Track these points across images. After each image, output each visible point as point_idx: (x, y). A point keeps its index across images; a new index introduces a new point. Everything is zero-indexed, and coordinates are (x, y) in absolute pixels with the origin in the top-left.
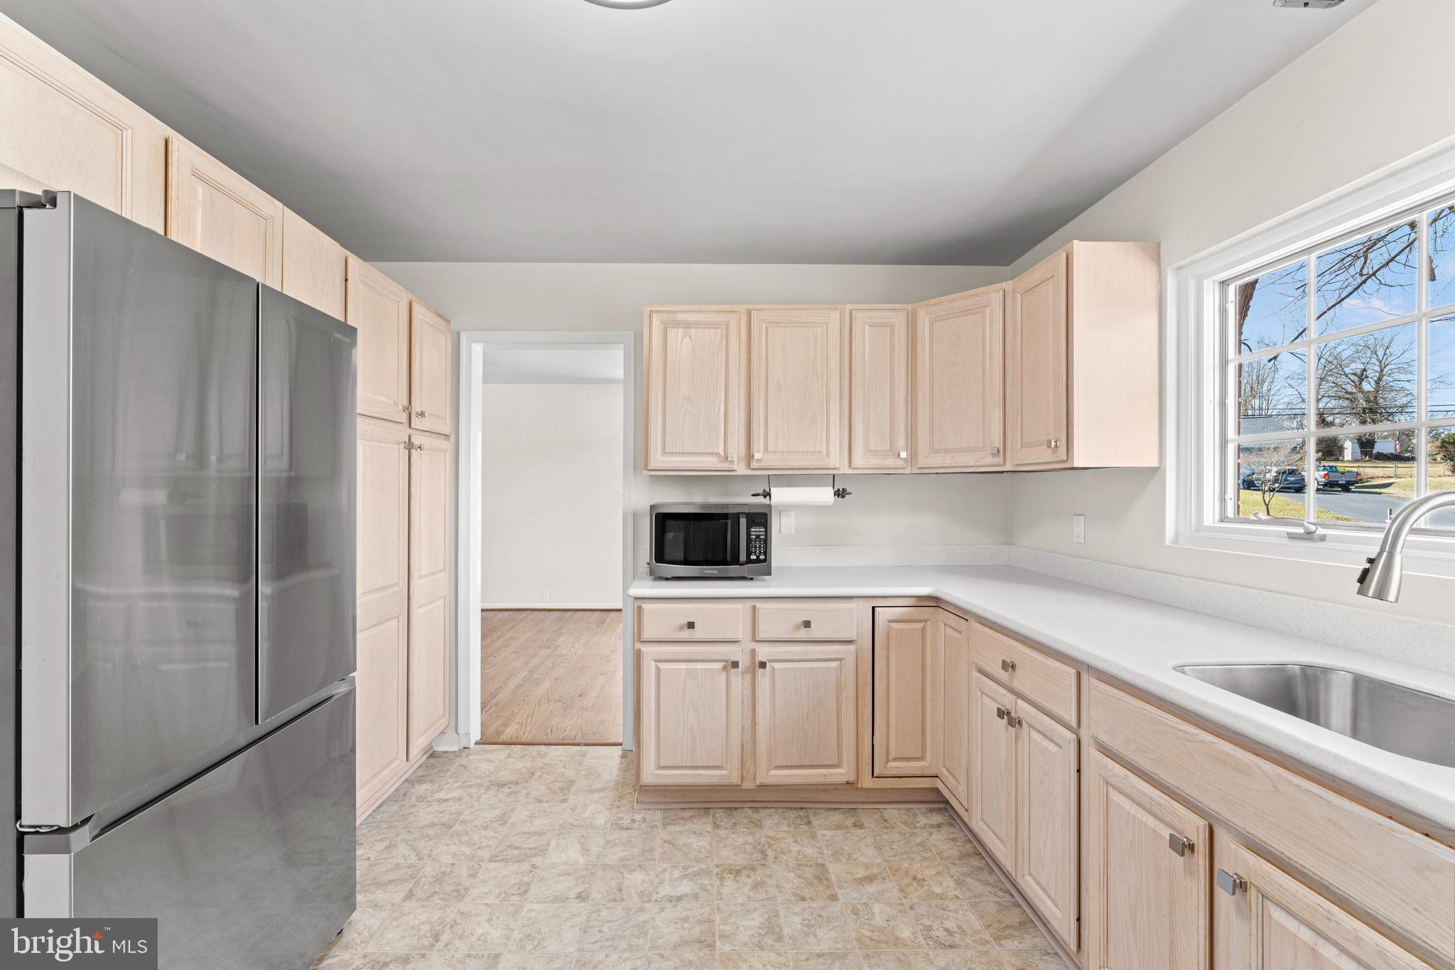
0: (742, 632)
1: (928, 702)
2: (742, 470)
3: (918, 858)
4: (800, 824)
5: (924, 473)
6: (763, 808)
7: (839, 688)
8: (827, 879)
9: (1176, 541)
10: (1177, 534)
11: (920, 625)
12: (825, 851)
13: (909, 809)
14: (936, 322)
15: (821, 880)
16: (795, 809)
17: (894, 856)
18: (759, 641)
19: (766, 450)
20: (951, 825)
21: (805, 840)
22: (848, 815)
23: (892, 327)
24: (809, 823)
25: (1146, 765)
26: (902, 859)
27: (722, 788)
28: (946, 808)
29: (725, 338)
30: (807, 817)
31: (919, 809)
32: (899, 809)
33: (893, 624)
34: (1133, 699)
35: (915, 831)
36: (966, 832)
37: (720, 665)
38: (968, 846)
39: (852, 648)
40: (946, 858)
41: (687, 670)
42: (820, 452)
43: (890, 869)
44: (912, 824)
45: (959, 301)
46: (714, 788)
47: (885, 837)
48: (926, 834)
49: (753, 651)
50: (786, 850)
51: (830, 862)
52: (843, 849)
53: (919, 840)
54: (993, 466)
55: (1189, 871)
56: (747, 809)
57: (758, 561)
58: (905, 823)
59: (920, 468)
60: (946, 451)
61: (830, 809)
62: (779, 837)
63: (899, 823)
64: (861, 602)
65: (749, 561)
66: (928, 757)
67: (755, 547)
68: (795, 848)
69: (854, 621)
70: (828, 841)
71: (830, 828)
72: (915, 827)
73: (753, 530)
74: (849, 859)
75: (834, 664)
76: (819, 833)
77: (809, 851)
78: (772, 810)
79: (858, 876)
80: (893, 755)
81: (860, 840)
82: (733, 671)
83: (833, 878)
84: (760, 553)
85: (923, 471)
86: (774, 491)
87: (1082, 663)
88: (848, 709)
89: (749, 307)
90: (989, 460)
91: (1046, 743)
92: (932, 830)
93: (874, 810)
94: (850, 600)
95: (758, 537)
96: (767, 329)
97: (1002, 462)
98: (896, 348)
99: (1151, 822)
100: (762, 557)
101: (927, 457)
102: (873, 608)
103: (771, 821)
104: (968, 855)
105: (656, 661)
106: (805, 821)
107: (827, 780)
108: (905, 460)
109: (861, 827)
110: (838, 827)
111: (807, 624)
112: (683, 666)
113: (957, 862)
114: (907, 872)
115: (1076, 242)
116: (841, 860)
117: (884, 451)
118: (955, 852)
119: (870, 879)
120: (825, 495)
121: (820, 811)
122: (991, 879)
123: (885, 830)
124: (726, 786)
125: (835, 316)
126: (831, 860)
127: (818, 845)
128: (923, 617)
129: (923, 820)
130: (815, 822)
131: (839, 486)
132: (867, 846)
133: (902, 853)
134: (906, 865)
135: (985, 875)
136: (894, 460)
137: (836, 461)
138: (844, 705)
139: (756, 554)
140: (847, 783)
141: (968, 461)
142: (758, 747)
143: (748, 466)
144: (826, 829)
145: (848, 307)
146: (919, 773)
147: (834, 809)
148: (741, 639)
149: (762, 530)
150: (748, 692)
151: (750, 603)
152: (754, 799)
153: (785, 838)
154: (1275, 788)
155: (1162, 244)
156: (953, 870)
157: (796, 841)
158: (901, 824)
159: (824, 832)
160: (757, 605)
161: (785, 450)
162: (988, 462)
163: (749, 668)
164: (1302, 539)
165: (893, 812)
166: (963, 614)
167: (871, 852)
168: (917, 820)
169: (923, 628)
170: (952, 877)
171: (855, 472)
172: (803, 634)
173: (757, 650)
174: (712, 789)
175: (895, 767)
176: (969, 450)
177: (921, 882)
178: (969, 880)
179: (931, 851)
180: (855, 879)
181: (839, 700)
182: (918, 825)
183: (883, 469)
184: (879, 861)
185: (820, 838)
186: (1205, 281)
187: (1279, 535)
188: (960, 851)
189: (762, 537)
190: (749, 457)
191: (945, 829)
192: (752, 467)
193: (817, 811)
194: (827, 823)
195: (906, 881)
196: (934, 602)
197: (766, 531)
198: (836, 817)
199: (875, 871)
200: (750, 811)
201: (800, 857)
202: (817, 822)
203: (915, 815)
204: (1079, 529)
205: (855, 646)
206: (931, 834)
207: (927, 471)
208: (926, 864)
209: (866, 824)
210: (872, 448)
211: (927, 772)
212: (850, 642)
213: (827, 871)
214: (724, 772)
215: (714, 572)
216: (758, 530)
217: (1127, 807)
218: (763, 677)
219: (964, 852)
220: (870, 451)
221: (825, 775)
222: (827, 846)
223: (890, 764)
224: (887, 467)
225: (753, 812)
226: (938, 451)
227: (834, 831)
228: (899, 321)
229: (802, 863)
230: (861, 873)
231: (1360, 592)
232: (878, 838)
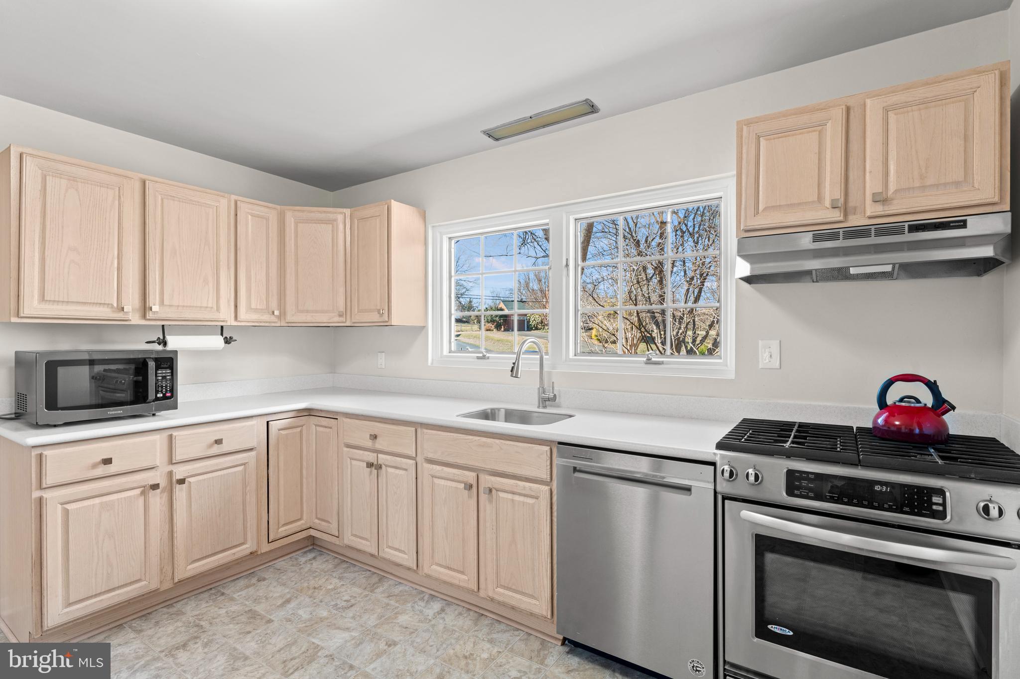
0: (159, 458)
1: (304, 480)
2: (136, 320)
3: (311, 578)
4: (216, 598)
5: (291, 326)
6: (176, 602)
7: (245, 484)
8: (259, 615)
9: (432, 364)
10: (433, 360)
11: (299, 429)
12: (247, 603)
13: (291, 558)
14: (300, 223)
15: (255, 617)
16: (205, 591)
17: (295, 584)
18: (175, 463)
19: (162, 303)
20: (321, 555)
21: (227, 604)
22: (250, 578)
23: (267, 219)
24: (223, 594)
25: (451, 460)
26: (301, 583)
27: (140, 598)
28: (313, 548)
29: (117, 198)
30: (219, 591)
31: (298, 555)
32: (284, 560)
33: (280, 431)
34: (445, 433)
35: (301, 566)
36: (332, 554)
37: (138, 491)
38: (336, 560)
39: (253, 453)
40: (328, 571)
41: (101, 503)
42: (212, 308)
43: (297, 591)
44: (297, 564)
45: (317, 213)
46: (131, 601)
47: (284, 577)
48: (309, 565)
49: (170, 474)
50: (215, 616)
51: (255, 606)
52: (259, 596)
53: (306, 570)
54: (339, 323)
55: (470, 497)
56: (161, 609)
57: (165, 398)
58: (293, 565)
59: (288, 323)
60: (307, 311)
61: (234, 580)
62: (204, 611)
63: (288, 567)
64: (259, 419)
65: (157, 399)
66: (305, 517)
67: (162, 387)
68: (223, 611)
69: (254, 434)
70: (245, 597)
71: (241, 590)
72: (300, 565)
73: (159, 372)
74: (267, 599)
75: (241, 468)
76: (235, 596)
77: (234, 608)
78: (186, 600)
79: (279, 603)
80: (282, 522)
81: (268, 586)
82: (152, 492)
83: (263, 613)
84: (166, 390)
85: (290, 325)
86: (169, 338)
87: (417, 423)
88: (251, 499)
89: (144, 177)
90: (337, 319)
91: (398, 471)
92: (311, 562)
93: (267, 568)
94: (251, 419)
95: (164, 377)
96: (162, 200)
97: (345, 321)
98: (271, 235)
99: (454, 484)
100: (168, 394)
101: (293, 315)
102: (268, 422)
103: (190, 607)
104: (339, 564)
105: (62, 504)
106: (219, 594)
107: (236, 557)
108: (276, 316)
109: (264, 579)
110: (247, 587)
111: (218, 442)
112: (97, 501)
113: (334, 570)
114: (309, 588)
115: (392, 201)
116: (261, 602)
117: (262, 309)
118: (330, 566)
119: (288, 601)
120: (217, 342)
121: (227, 584)
122: (356, 569)
123: (282, 574)
124: (143, 595)
125: (224, 202)
126: (255, 605)
127: (239, 602)
128: (301, 424)
129: (303, 560)
130: (226, 591)
131: (227, 334)
132: (275, 587)
133: (300, 581)
134: (306, 585)
135: (352, 569)
136: (269, 316)
137: (226, 316)
138: (248, 497)
139: (162, 393)
140: (251, 553)
141: (323, 319)
142: (176, 551)
143: (144, 316)
144: (238, 592)
145: (234, 197)
146: (299, 529)
147: (238, 579)
148: (159, 465)
149: (169, 371)
150: (166, 509)
151: (166, 434)
152: (167, 599)
153: (210, 611)
154: (501, 448)
155: (426, 212)
156: (334, 575)
157: (220, 608)
158: (290, 567)
159: (239, 593)
160: (173, 434)
161: (181, 304)
162: (335, 320)
163: (166, 487)
164: (482, 358)
165: (280, 563)
166: (333, 415)
167: (280, 589)
168: (300, 560)
169: (301, 431)
170: (335, 577)
171: (239, 324)
172: (216, 449)
173: (174, 471)
174: (129, 603)
175: (283, 531)
176: (323, 312)
177: (319, 588)
178: (345, 575)
179: (316, 572)
180: (278, 606)
181: (244, 494)
182: (301, 563)
183: (261, 322)
184: (288, 591)
185: (238, 598)
186: (444, 236)
187: (473, 358)
188: (333, 564)
189: (168, 377)
190: (145, 309)
191: (319, 558)
192: (148, 318)
193: (225, 585)
194: (237, 588)
195: (310, 592)
196: (309, 412)
197: (172, 373)
198: (242, 583)
199: (288, 596)
200: (165, 610)
201: (229, 615)
202: (229, 591)
203: (296, 559)
204: (382, 360)
205: (255, 452)
206: (312, 564)
207: (293, 325)
208: (317, 579)
209: (266, 577)
210: (253, 306)
211: (304, 527)
212: (251, 450)
213: (255, 611)
214: (143, 583)
215: (119, 412)
216: (164, 372)
217: (443, 483)
218: (180, 492)
219: (336, 564)
220: (252, 309)
221: (234, 554)
222: (247, 600)
223: (280, 530)
224: (264, 321)
225: (168, 608)
226: (302, 311)
227: (245, 590)
228: (273, 216)
229: (234, 616)
230: (280, 602)
231: (512, 376)
232: (280, 580)
